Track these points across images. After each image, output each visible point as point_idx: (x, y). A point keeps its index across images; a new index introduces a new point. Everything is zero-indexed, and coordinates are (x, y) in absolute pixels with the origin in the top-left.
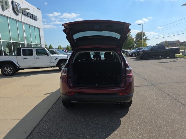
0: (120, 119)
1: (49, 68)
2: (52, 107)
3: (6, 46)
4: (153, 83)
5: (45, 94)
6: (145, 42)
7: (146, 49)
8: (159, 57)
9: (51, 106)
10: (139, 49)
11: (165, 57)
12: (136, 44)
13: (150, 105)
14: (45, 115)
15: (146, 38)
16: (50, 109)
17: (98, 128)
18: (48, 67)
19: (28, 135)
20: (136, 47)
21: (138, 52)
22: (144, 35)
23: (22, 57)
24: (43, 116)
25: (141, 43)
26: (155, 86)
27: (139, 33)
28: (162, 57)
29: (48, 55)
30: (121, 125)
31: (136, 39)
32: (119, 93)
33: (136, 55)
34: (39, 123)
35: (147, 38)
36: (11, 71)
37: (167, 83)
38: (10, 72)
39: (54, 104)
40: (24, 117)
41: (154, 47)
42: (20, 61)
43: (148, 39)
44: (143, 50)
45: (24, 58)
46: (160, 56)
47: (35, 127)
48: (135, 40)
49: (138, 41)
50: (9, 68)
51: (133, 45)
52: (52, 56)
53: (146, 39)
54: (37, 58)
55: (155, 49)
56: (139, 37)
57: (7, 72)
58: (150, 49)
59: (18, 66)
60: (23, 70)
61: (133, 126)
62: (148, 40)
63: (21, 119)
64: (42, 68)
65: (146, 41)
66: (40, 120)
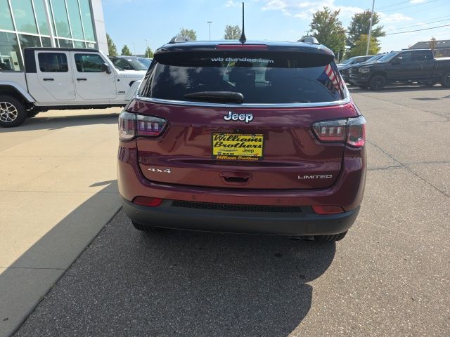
0: (310, 283)
1: (112, 108)
2: (104, 228)
3: (12, 48)
4: (404, 162)
5: (92, 186)
6: (376, 40)
7: (378, 61)
8: (411, 84)
9: (101, 227)
10: (358, 61)
11: (428, 86)
12: (349, 47)
13: (402, 235)
14: (79, 257)
15: (379, 29)
16: (97, 236)
17: (237, 317)
18: (110, 106)
19: (14, 328)
20: (349, 56)
21: (357, 68)
22: (375, 21)
23: (40, 74)
24: (74, 258)
25: (365, 45)
26: (410, 170)
27: (361, 15)
28: (419, 84)
29: (109, 72)
30: (313, 308)
31: (351, 33)
32: (314, 207)
33: (351, 78)
34: (57, 283)
35: (382, 31)
36: (15, 113)
37: (445, 162)
38: (11, 115)
39: (112, 219)
40: (17, 261)
41: (401, 54)
42: (36, 87)
43: (384, 33)
44: (370, 62)
45: (45, 80)
46: (414, 80)
47: (42, 300)
48: (347, 35)
49: (356, 38)
50: (9, 105)
51: (342, 51)
52: (121, 75)
53: (378, 33)
54: (78, 79)
55: (404, 60)
56: (360, 27)
57: (3, 115)
58: (391, 61)
59: (30, 100)
60: (46, 111)
61: (353, 314)
62: (383, 35)
63: (8, 266)
64: (94, 108)
65: (378, 38)
66: (61, 272)
